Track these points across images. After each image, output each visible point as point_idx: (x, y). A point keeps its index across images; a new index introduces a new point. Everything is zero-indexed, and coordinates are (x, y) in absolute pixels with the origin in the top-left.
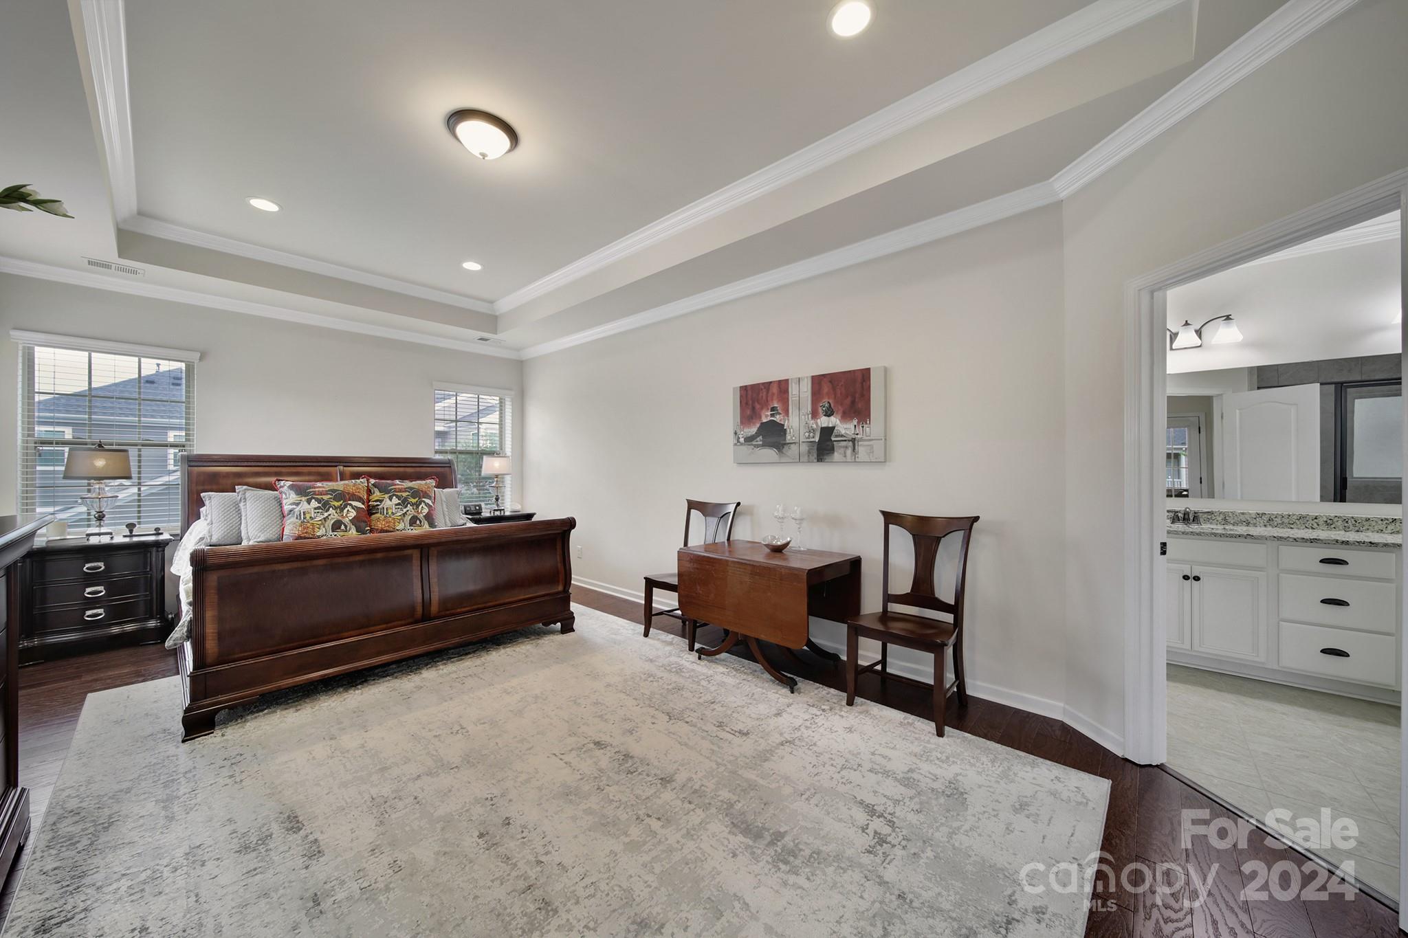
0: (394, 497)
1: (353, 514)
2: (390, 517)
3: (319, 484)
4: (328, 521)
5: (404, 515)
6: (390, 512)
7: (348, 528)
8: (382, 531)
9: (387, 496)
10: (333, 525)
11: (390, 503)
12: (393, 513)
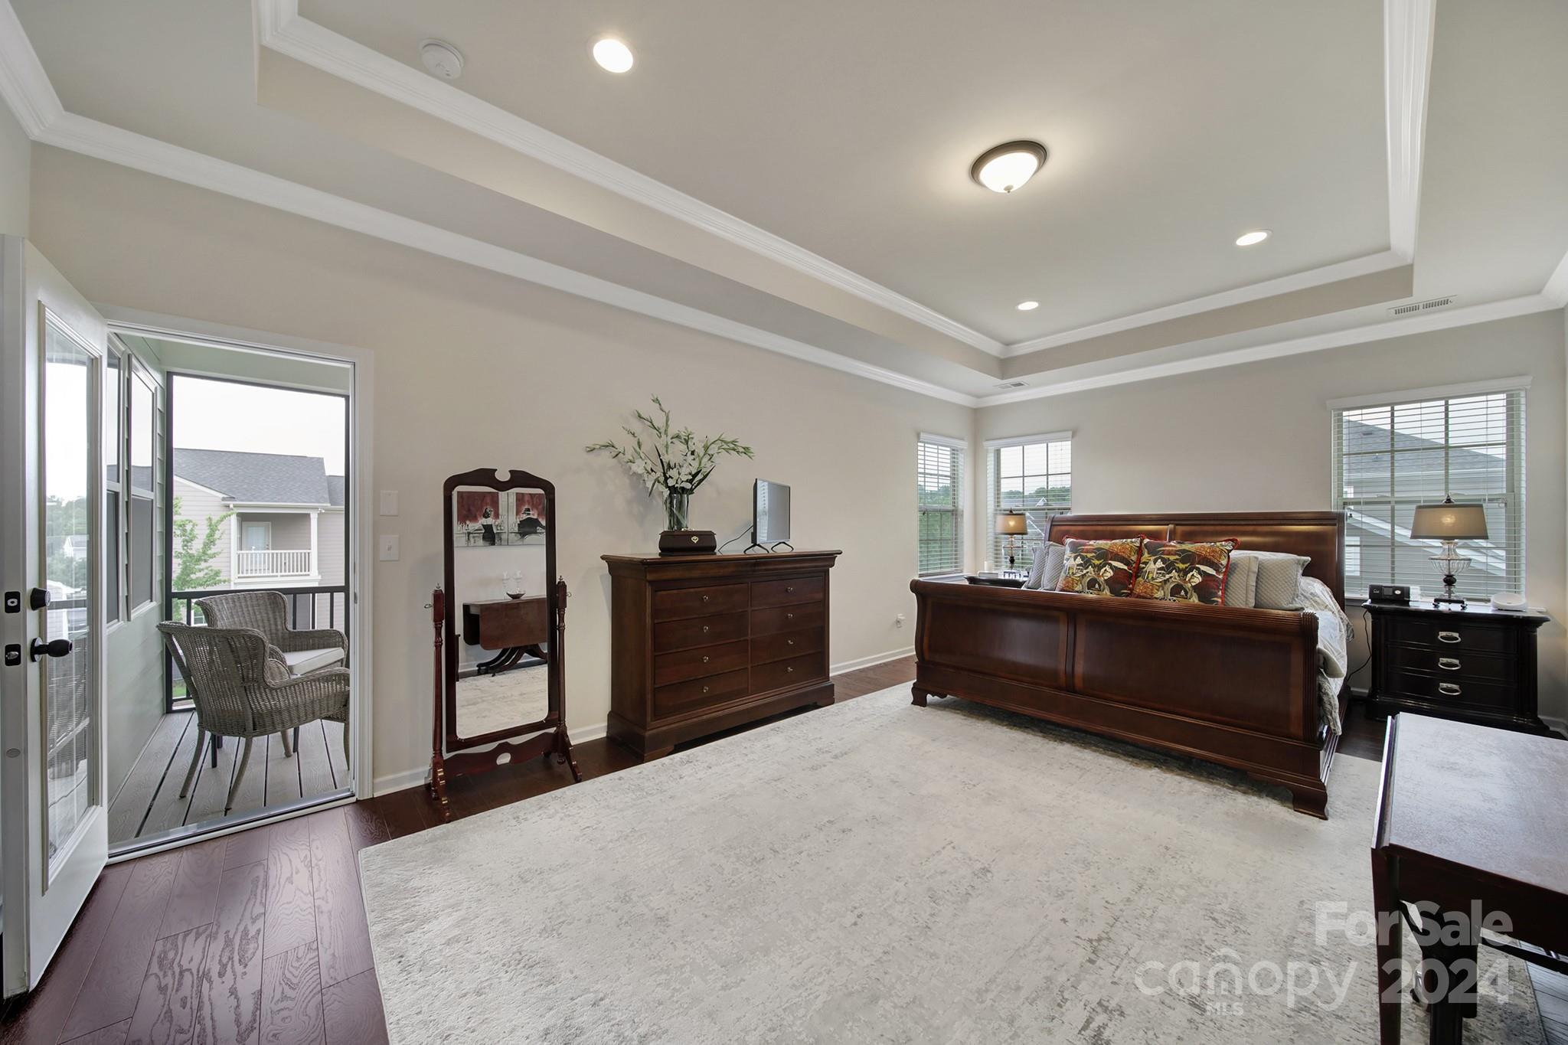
0: (1160, 560)
1: (1110, 574)
2: (1149, 582)
3: (1092, 542)
4: (1085, 578)
5: (1166, 582)
6: (1150, 576)
7: (1102, 588)
8: (1139, 596)
9: (1153, 558)
10: (1088, 583)
11: (1153, 567)
12: (1153, 579)
